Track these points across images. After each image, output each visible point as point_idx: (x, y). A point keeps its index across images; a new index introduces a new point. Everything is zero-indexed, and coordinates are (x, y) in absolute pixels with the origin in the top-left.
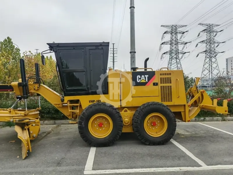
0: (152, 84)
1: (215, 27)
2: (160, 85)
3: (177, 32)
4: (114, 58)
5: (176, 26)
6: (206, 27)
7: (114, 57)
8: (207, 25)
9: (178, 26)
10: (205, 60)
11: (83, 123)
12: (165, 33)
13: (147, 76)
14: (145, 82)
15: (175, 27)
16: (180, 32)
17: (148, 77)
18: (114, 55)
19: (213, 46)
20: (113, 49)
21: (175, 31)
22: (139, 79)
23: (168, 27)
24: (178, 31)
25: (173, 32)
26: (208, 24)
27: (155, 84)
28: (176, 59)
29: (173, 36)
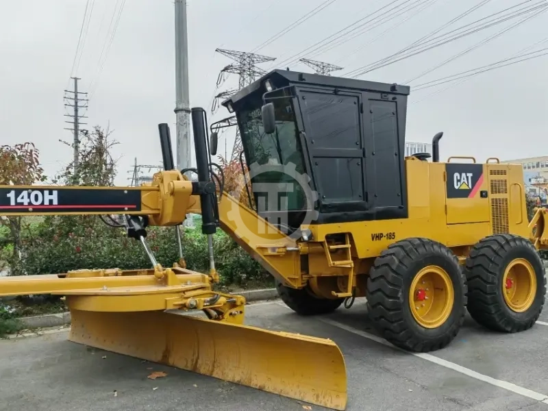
0: (478, 194)
1: (332, 71)
2: (491, 196)
3: (254, 72)
4: (76, 120)
5: (251, 56)
6: (316, 68)
7: (76, 117)
8: (317, 65)
9: (256, 56)
11: (400, 294)
12: (226, 69)
13: (470, 175)
14: (467, 188)
15: (249, 57)
16: (262, 71)
17: (472, 178)
18: (76, 111)
20: (76, 93)
21: (249, 69)
22: (458, 181)
23: (235, 55)
24: (256, 69)
25: (244, 71)
26: (319, 64)
27: (484, 195)
29: (244, 79)
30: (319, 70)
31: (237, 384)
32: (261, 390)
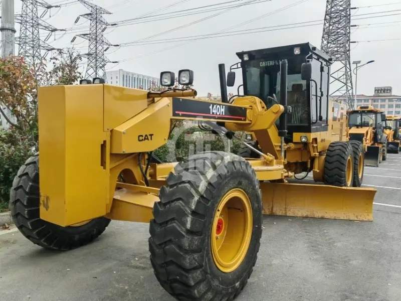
0: (338, 119)
1: (104, 13)
2: (340, 121)
8: (92, 7)
10: (87, 71)
13: (337, 110)
16: (43, 2)
19: (100, 48)
28: (33, 57)
29: (27, 6)
30: (93, 10)
31: (306, 217)
32: (322, 218)
